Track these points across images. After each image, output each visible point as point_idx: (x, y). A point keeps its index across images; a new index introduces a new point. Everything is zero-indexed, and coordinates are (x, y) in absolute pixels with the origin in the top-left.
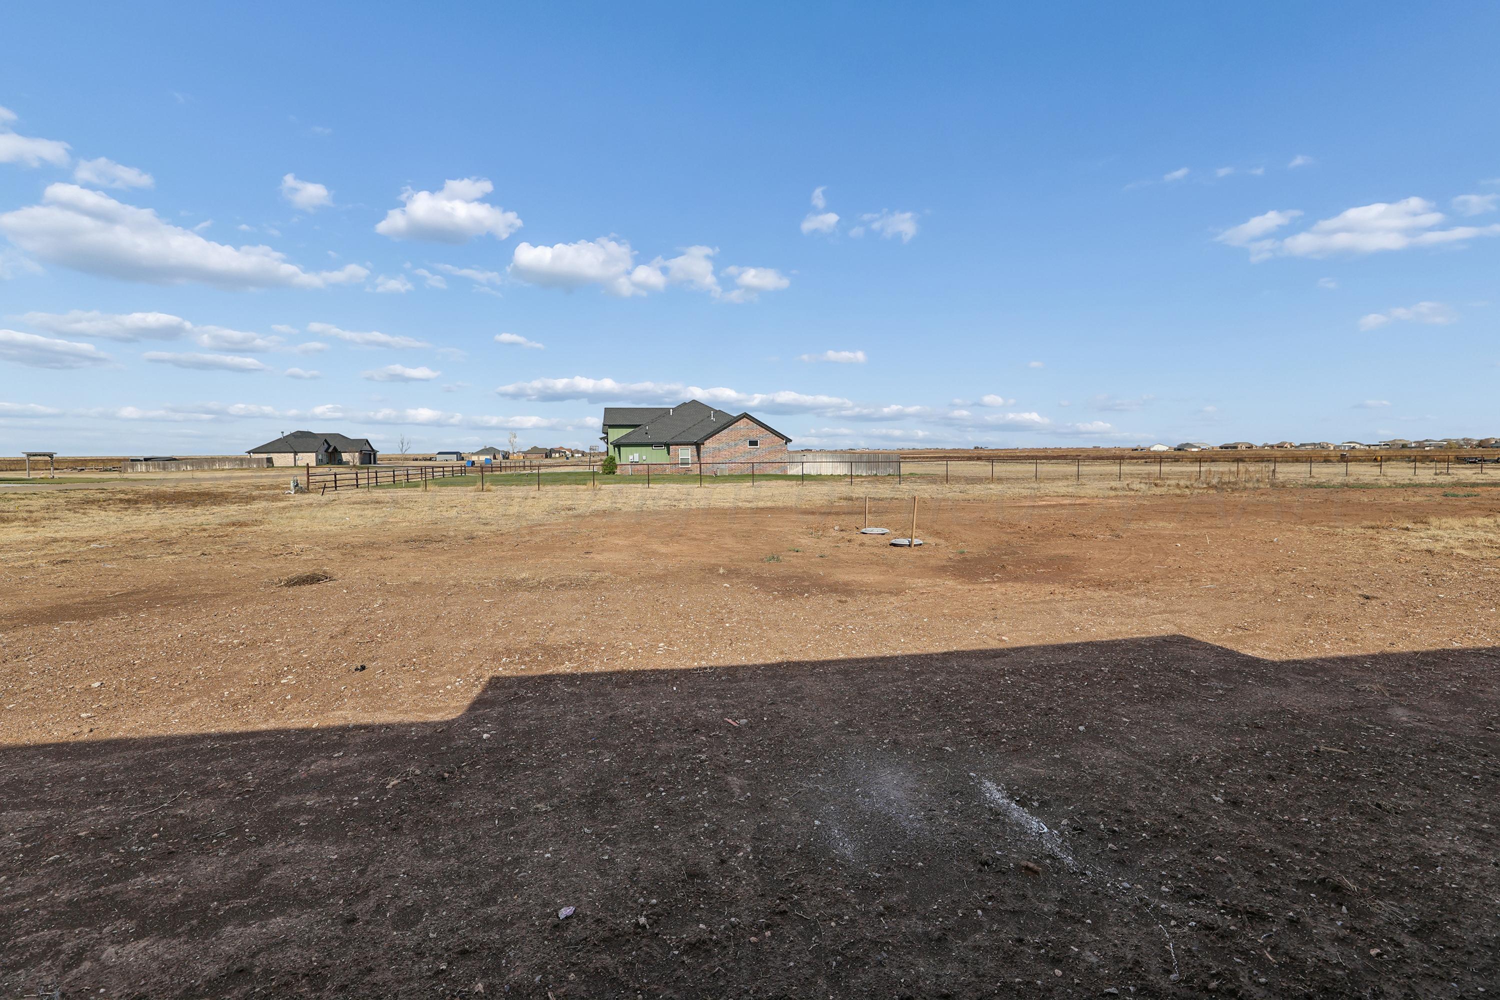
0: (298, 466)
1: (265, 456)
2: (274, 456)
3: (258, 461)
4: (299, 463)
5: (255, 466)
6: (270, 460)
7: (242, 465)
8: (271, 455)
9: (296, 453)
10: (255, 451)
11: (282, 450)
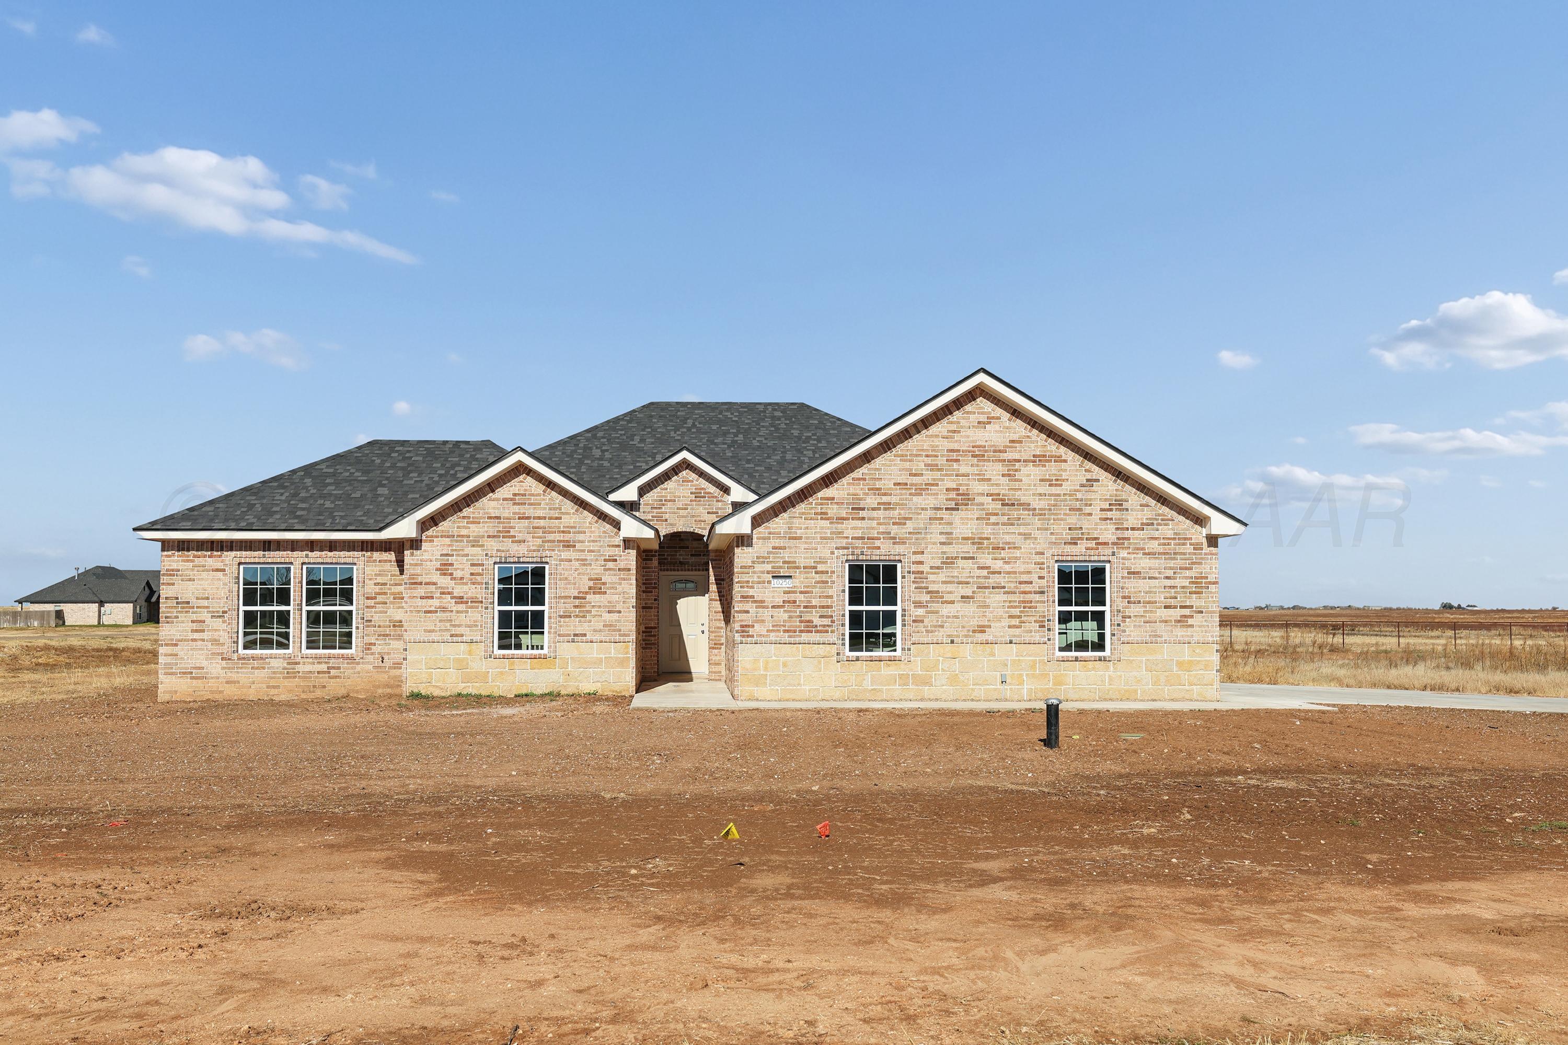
0: (104, 626)
1: (50, 607)
2: (66, 608)
3: (42, 615)
4: (106, 620)
5: (36, 624)
6: (59, 615)
7: (15, 622)
8: (62, 607)
9: (101, 603)
10: (34, 598)
11: (80, 599)
